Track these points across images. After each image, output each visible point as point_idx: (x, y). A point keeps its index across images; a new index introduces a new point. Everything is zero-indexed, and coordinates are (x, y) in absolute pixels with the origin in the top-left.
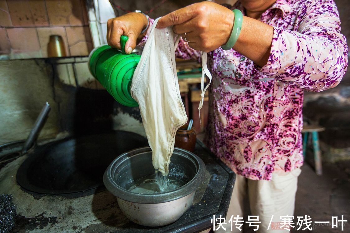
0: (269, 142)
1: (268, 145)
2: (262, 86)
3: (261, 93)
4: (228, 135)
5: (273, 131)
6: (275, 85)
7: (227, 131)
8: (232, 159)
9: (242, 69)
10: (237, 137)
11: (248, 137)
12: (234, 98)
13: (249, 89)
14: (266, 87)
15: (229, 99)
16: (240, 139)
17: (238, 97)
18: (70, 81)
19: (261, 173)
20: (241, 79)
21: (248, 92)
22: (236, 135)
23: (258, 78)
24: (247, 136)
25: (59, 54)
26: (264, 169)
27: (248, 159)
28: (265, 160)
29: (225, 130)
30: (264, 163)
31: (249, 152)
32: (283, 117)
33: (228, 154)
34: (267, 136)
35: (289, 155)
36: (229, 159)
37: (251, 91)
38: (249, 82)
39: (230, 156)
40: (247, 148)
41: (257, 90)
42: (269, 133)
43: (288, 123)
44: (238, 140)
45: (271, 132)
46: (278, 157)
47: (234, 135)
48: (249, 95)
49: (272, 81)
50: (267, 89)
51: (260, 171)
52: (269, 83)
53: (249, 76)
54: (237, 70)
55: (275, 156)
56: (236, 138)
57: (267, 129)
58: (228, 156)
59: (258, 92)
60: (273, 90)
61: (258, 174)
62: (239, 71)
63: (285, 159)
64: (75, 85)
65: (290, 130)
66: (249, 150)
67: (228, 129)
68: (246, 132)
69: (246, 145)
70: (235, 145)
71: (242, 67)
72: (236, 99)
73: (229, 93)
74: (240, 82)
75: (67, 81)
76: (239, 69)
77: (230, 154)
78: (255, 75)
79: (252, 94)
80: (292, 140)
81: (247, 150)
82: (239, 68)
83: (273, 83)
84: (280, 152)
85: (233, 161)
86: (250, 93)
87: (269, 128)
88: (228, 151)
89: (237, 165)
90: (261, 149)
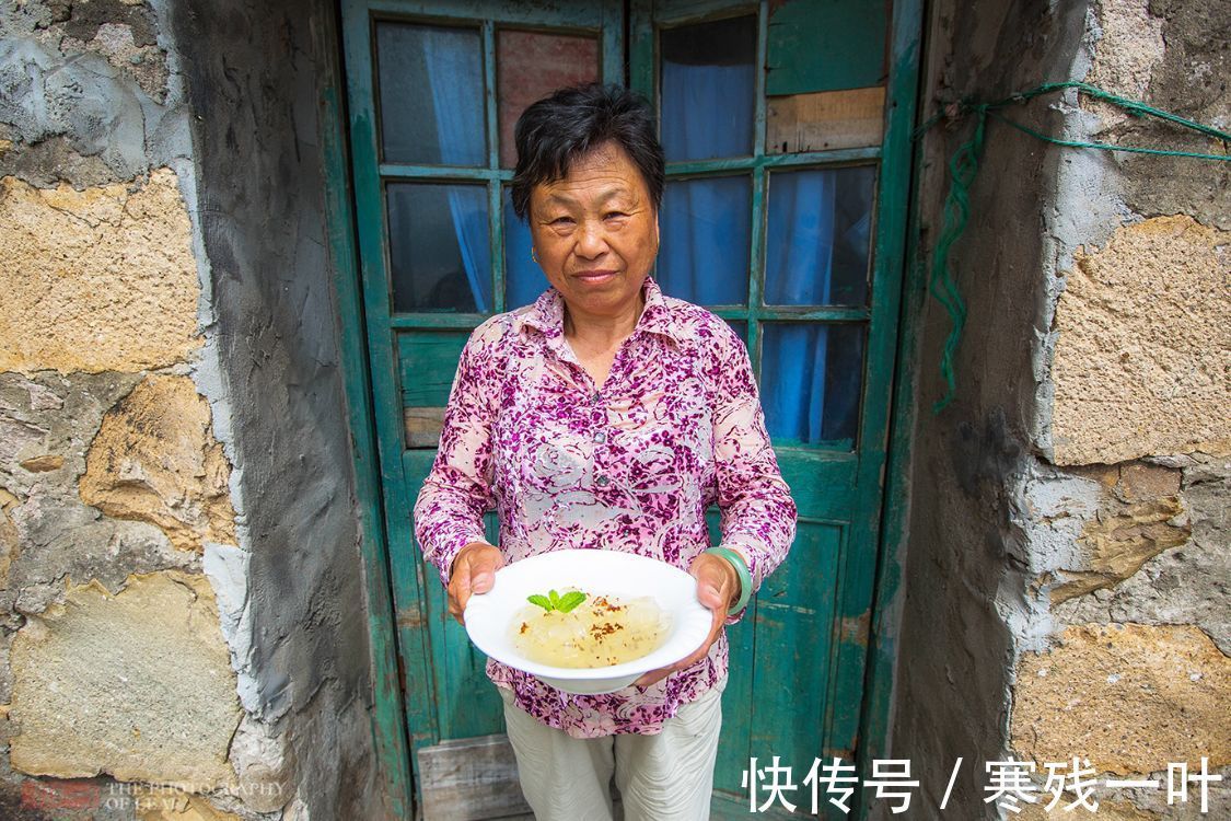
13: (625, 512)
14: (664, 507)
17: (600, 536)
38: (624, 497)
53: (625, 481)
54: (596, 469)
60: (678, 511)
71: (603, 458)
74: (606, 493)
76: (599, 467)
82: (599, 462)
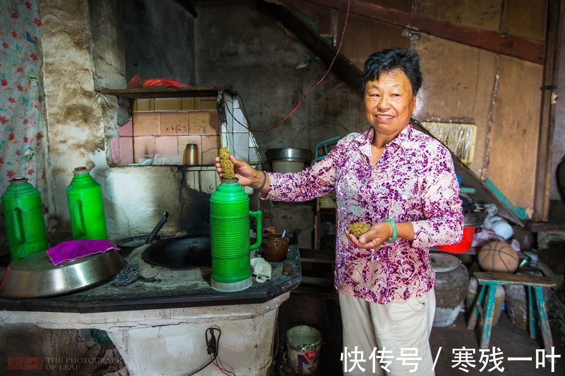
0: (384, 264)
1: (383, 267)
2: (378, 210)
3: (378, 217)
4: (348, 255)
5: (387, 253)
6: (390, 211)
7: (348, 251)
8: (350, 280)
9: (363, 191)
10: (356, 257)
11: (367, 257)
12: (356, 218)
15: (352, 219)
16: (359, 259)
18: (195, 186)
19: (376, 296)
20: (362, 200)
21: (368, 214)
22: (355, 255)
23: (375, 202)
24: (365, 257)
25: (192, 162)
26: (379, 291)
27: (366, 279)
28: (380, 282)
29: (346, 250)
30: (379, 285)
31: (367, 273)
32: (399, 244)
33: (345, 276)
34: (382, 258)
35: (408, 283)
36: (347, 281)
37: (370, 213)
39: (348, 278)
40: (365, 268)
41: (375, 213)
42: (384, 255)
43: (405, 250)
44: (357, 260)
45: (385, 255)
46: (398, 285)
47: (353, 256)
48: (368, 217)
49: (388, 207)
50: (382, 214)
51: (375, 293)
52: (384, 208)
55: (394, 283)
56: (355, 259)
57: (382, 252)
58: (345, 277)
59: (375, 215)
61: (374, 296)
62: (360, 193)
63: (404, 288)
64: (198, 190)
65: (406, 257)
66: (368, 270)
67: (349, 249)
68: (364, 253)
69: (365, 265)
70: (354, 265)
72: (357, 220)
73: (352, 213)
75: (192, 187)
77: (348, 276)
78: (374, 199)
79: (370, 217)
80: (409, 267)
81: (365, 269)
83: (388, 209)
84: (400, 280)
85: (351, 282)
86: (369, 215)
87: (384, 251)
88: (346, 272)
89: (355, 286)
90: (377, 271)
